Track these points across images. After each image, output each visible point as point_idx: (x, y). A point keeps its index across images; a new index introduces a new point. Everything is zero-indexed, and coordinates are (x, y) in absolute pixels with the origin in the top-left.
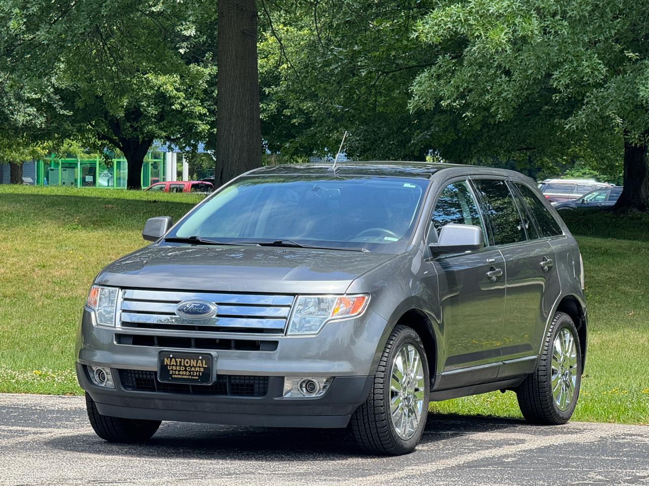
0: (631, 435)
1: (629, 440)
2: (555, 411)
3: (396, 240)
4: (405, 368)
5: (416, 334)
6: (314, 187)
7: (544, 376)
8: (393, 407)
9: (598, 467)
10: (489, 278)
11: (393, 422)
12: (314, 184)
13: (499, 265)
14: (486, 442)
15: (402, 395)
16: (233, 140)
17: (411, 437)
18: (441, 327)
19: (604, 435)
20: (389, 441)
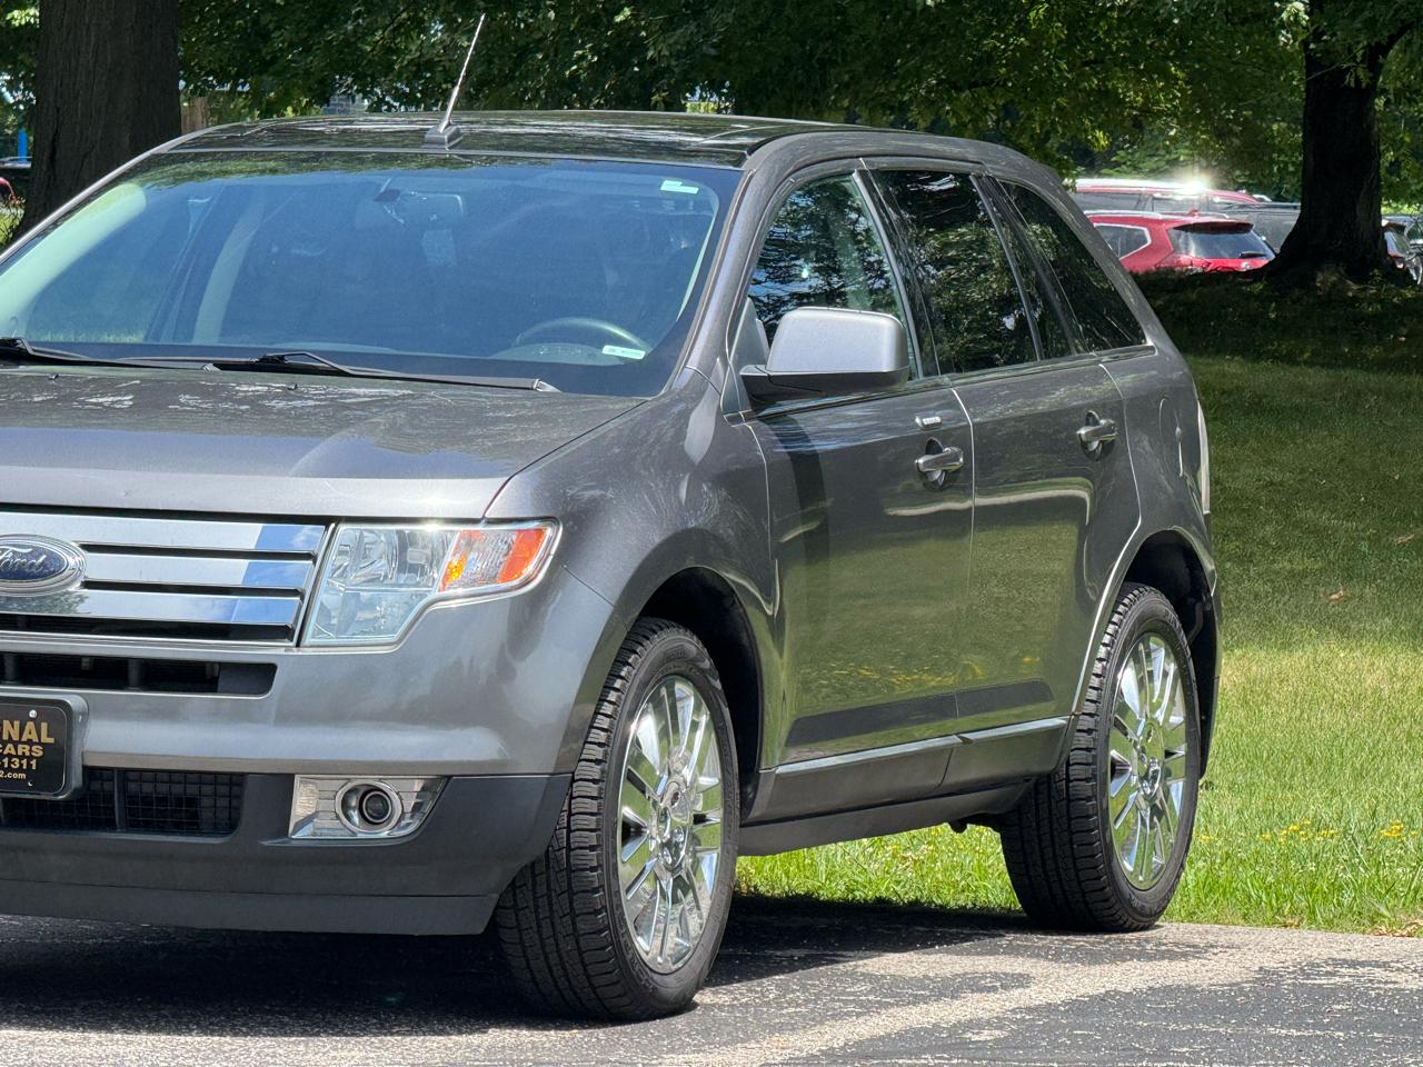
0: (1353, 964)
1: (1347, 979)
2: (1117, 890)
3: (638, 355)
4: (666, 751)
5: (700, 646)
6: (382, 190)
7: (1087, 780)
8: (626, 872)
9: (1259, 1058)
10: (924, 475)
11: (626, 916)
12: (385, 179)
13: (956, 435)
14: (910, 982)
15: (655, 834)
16: (88, 43)
17: (680, 964)
18: (776, 626)
19: (1270, 964)
20: (614, 977)
